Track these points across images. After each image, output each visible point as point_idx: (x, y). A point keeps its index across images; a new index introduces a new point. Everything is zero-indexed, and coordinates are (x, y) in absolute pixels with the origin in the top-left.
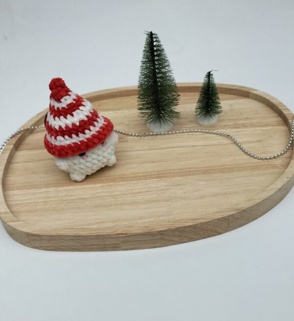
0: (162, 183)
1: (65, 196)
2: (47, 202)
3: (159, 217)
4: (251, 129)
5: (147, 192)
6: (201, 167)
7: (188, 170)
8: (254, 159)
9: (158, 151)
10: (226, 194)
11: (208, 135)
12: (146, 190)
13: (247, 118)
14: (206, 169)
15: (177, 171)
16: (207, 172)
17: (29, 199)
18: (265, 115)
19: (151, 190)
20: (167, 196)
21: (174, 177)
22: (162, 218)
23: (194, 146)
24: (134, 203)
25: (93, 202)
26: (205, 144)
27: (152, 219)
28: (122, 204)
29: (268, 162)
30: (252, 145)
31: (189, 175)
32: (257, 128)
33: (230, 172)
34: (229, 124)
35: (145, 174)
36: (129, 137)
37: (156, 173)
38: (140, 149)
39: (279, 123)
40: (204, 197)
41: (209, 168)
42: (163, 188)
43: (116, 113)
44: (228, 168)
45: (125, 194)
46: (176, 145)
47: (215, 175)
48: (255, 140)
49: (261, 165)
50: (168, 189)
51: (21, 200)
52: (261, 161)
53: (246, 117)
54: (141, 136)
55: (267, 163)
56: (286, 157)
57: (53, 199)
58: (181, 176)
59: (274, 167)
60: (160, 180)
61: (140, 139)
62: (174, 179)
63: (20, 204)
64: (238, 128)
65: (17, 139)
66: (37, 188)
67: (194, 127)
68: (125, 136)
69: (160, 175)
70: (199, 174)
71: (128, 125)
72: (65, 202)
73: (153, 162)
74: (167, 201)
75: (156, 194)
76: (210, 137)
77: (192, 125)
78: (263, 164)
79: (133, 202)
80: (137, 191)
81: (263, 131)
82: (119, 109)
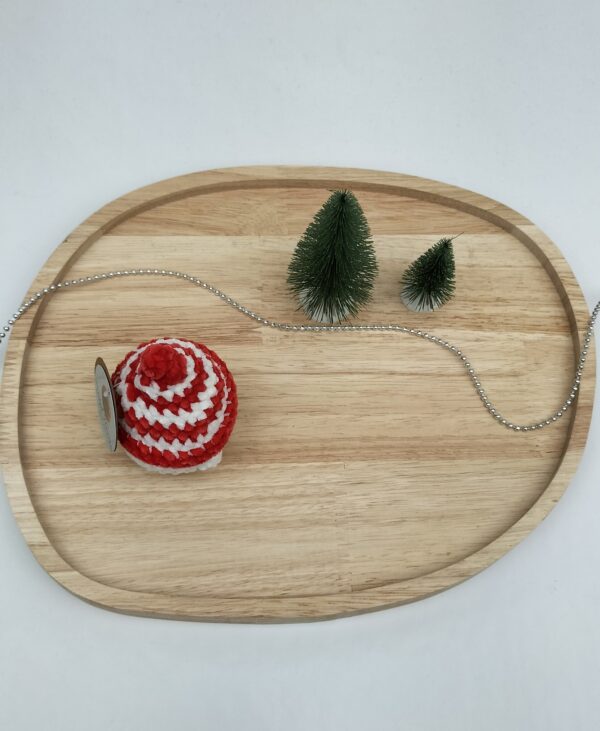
0: (328, 476)
1: (148, 492)
2: (113, 505)
3: (324, 565)
4: (504, 336)
5: (301, 496)
6: (403, 439)
7: (379, 443)
8: (501, 427)
9: (321, 379)
10: (443, 517)
11: (420, 344)
12: (299, 490)
13: (498, 300)
14: (412, 443)
15: (358, 443)
16: (412, 451)
17: (78, 496)
18: (534, 295)
19: (309, 492)
20: (338, 511)
21: (351, 459)
22: (328, 569)
23: (392, 373)
24: (278, 524)
25: (202, 513)
26: (413, 370)
27: (311, 571)
28: (256, 525)
29: (526, 438)
30: (500, 383)
31: (380, 457)
32: (516, 334)
33: (454, 459)
34: (462, 313)
35: (297, 446)
36: (263, 329)
37: (318, 445)
38: (286, 370)
39: (557, 324)
40: (403, 521)
41: (417, 442)
42: (330, 488)
43: (234, 244)
44: (451, 447)
45: (261, 499)
46: (356, 365)
47: (427, 463)
48: (507, 369)
49: (511, 445)
50: (341, 493)
51: (63, 498)
52: (511, 432)
53: (498, 293)
54: (287, 330)
55: (523, 440)
56: (557, 428)
57: (125, 500)
58: (365, 458)
59: (534, 452)
60: (325, 467)
61: (287, 336)
62: (353, 465)
63: (63, 507)
64: (480, 328)
65: (31, 321)
66: (90, 464)
67: (393, 313)
68: (255, 324)
69: (326, 453)
70: (397, 457)
71: (260, 288)
72: (149, 510)
73: (312, 412)
74: (337, 524)
75: (319, 503)
76: (423, 350)
77: (390, 307)
78: (514, 441)
79: (277, 522)
80: (282, 492)
81: (525, 342)
82: (240, 233)
